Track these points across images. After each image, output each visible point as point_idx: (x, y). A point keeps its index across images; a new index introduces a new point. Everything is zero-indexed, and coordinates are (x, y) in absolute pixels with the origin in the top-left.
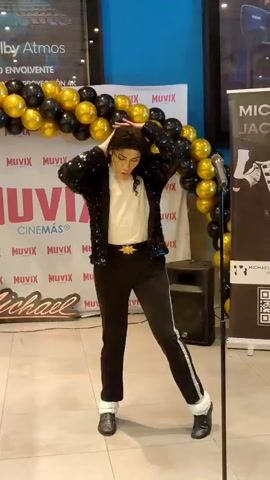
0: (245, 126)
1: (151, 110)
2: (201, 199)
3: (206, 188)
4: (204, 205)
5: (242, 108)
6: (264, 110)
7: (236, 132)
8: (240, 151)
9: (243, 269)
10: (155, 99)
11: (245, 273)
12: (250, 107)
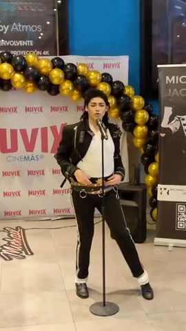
0: (170, 90)
1: (103, 74)
2: (137, 138)
3: (140, 130)
4: (138, 142)
5: (167, 78)
6: (183, 80)
7: (163, 94)
8: (166, 108)
9: (167, 191)
10: (105, 66)
11: (168, 193)
12: (173, 78)
